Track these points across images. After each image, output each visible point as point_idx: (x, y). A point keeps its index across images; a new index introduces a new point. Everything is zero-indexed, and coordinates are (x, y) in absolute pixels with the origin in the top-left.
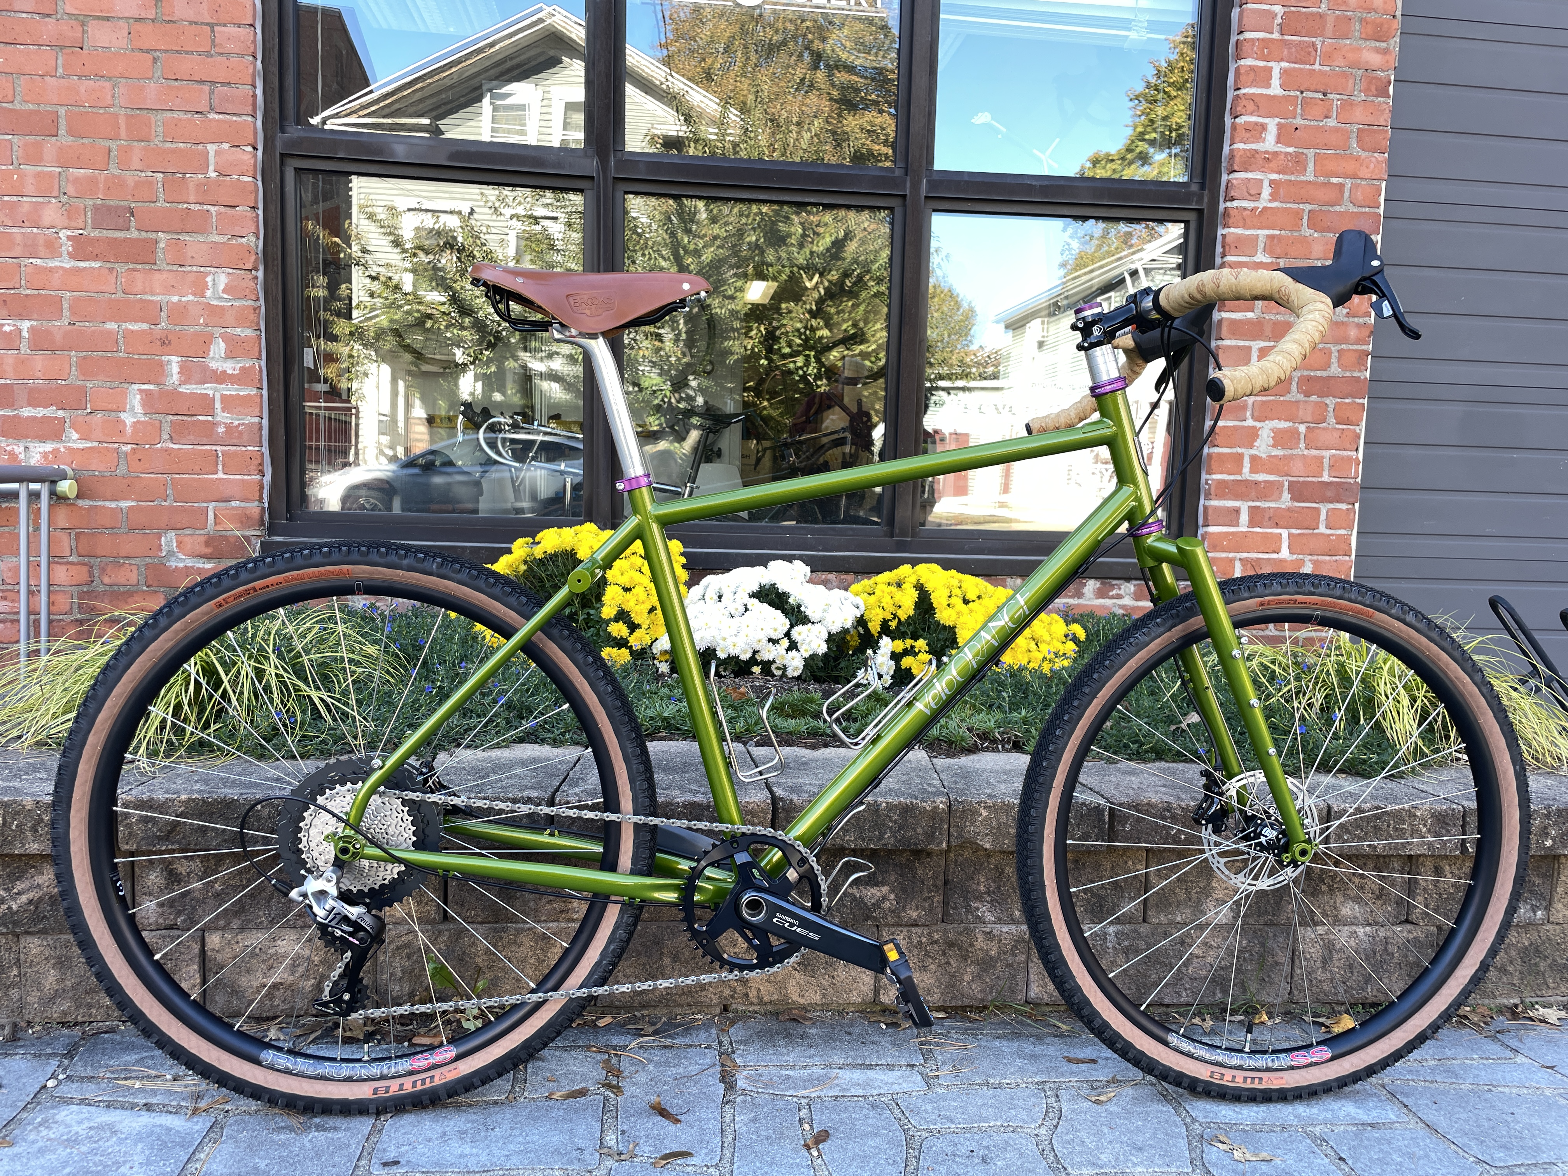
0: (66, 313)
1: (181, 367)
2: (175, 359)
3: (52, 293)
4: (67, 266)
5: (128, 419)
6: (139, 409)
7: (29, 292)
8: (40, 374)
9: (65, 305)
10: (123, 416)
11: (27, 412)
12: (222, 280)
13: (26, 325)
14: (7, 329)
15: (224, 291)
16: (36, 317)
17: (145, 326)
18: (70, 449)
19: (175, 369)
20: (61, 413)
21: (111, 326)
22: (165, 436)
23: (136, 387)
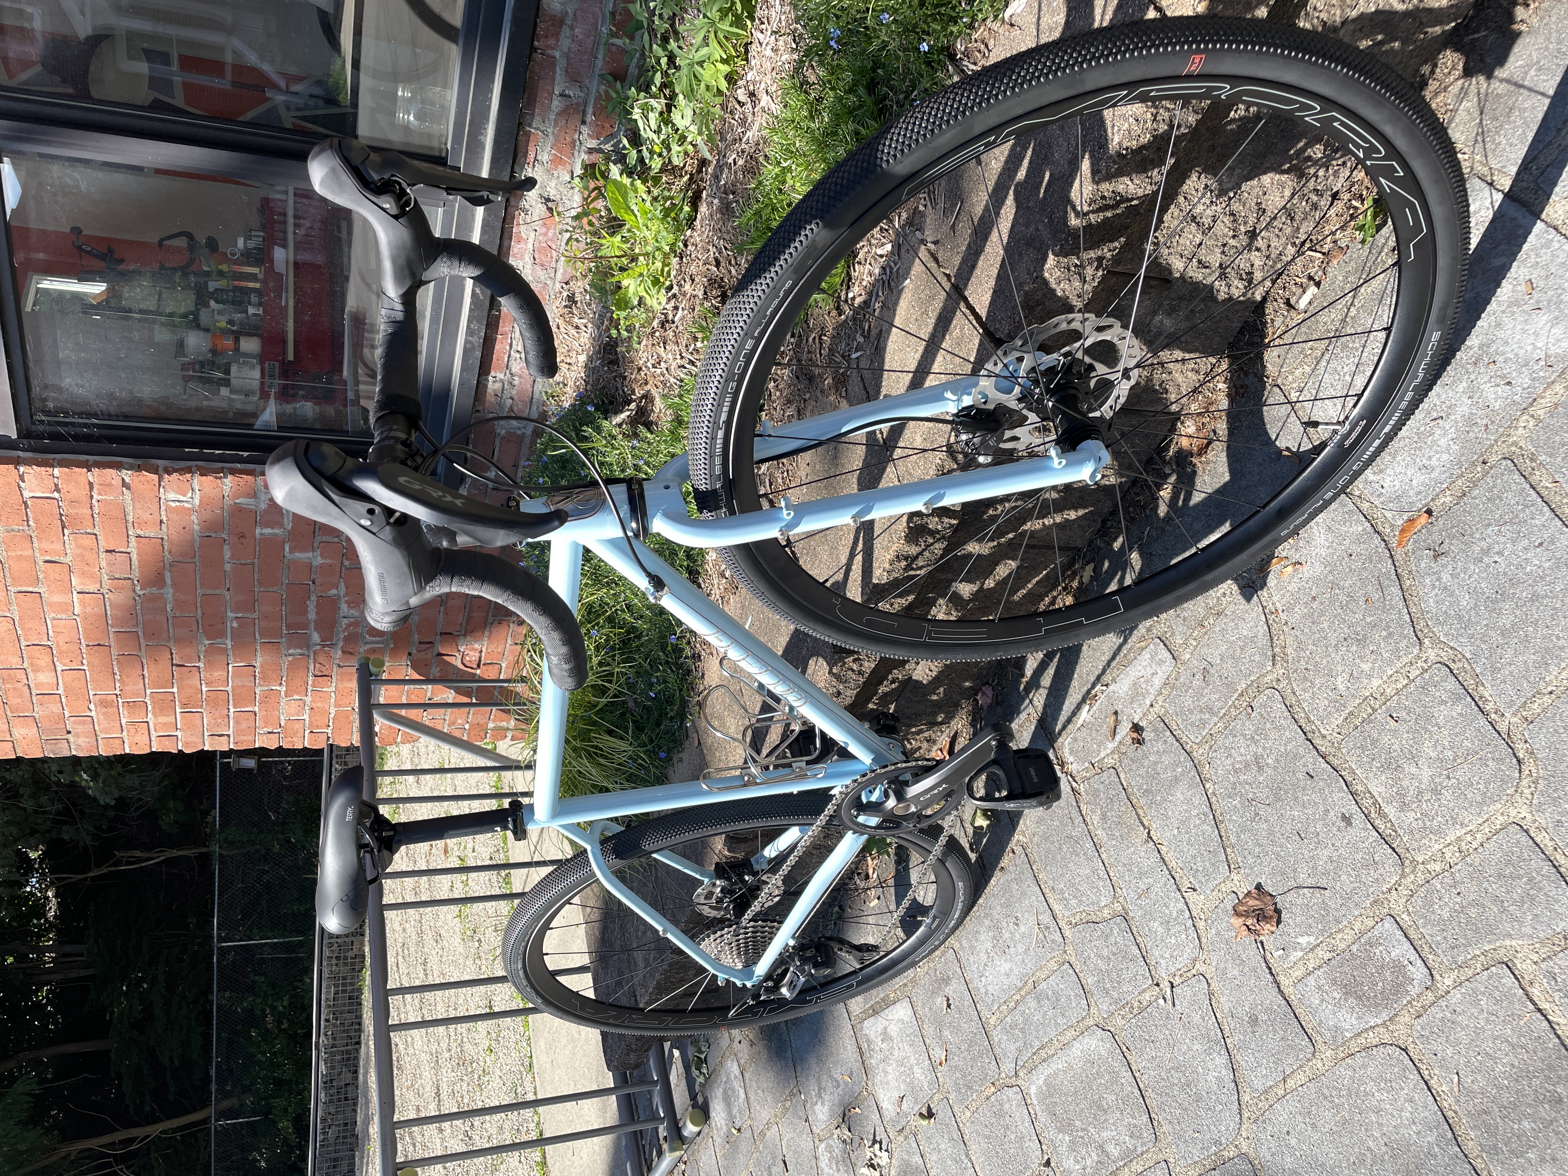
0: (218, 592)
1: (267, 526)
2: (258, 531)
3: (199, 600)
4: (171, 591)
5: (319, 561)
6: (310, 555)
7: (199, 612)
8: (277, 609)
9: (210, 592)
10: (315, 564)
11: (312, 615)
12: (172, 496)
13: (230, 615)
14: (235, 625)
15: (184, 495)
16: (223, 609)
17: (226, 547)
18: (345, 595)
19: (268, 531)
20: (313, 598)
21: (228, 567)
22: (336, 540)
23: (287, 554)
